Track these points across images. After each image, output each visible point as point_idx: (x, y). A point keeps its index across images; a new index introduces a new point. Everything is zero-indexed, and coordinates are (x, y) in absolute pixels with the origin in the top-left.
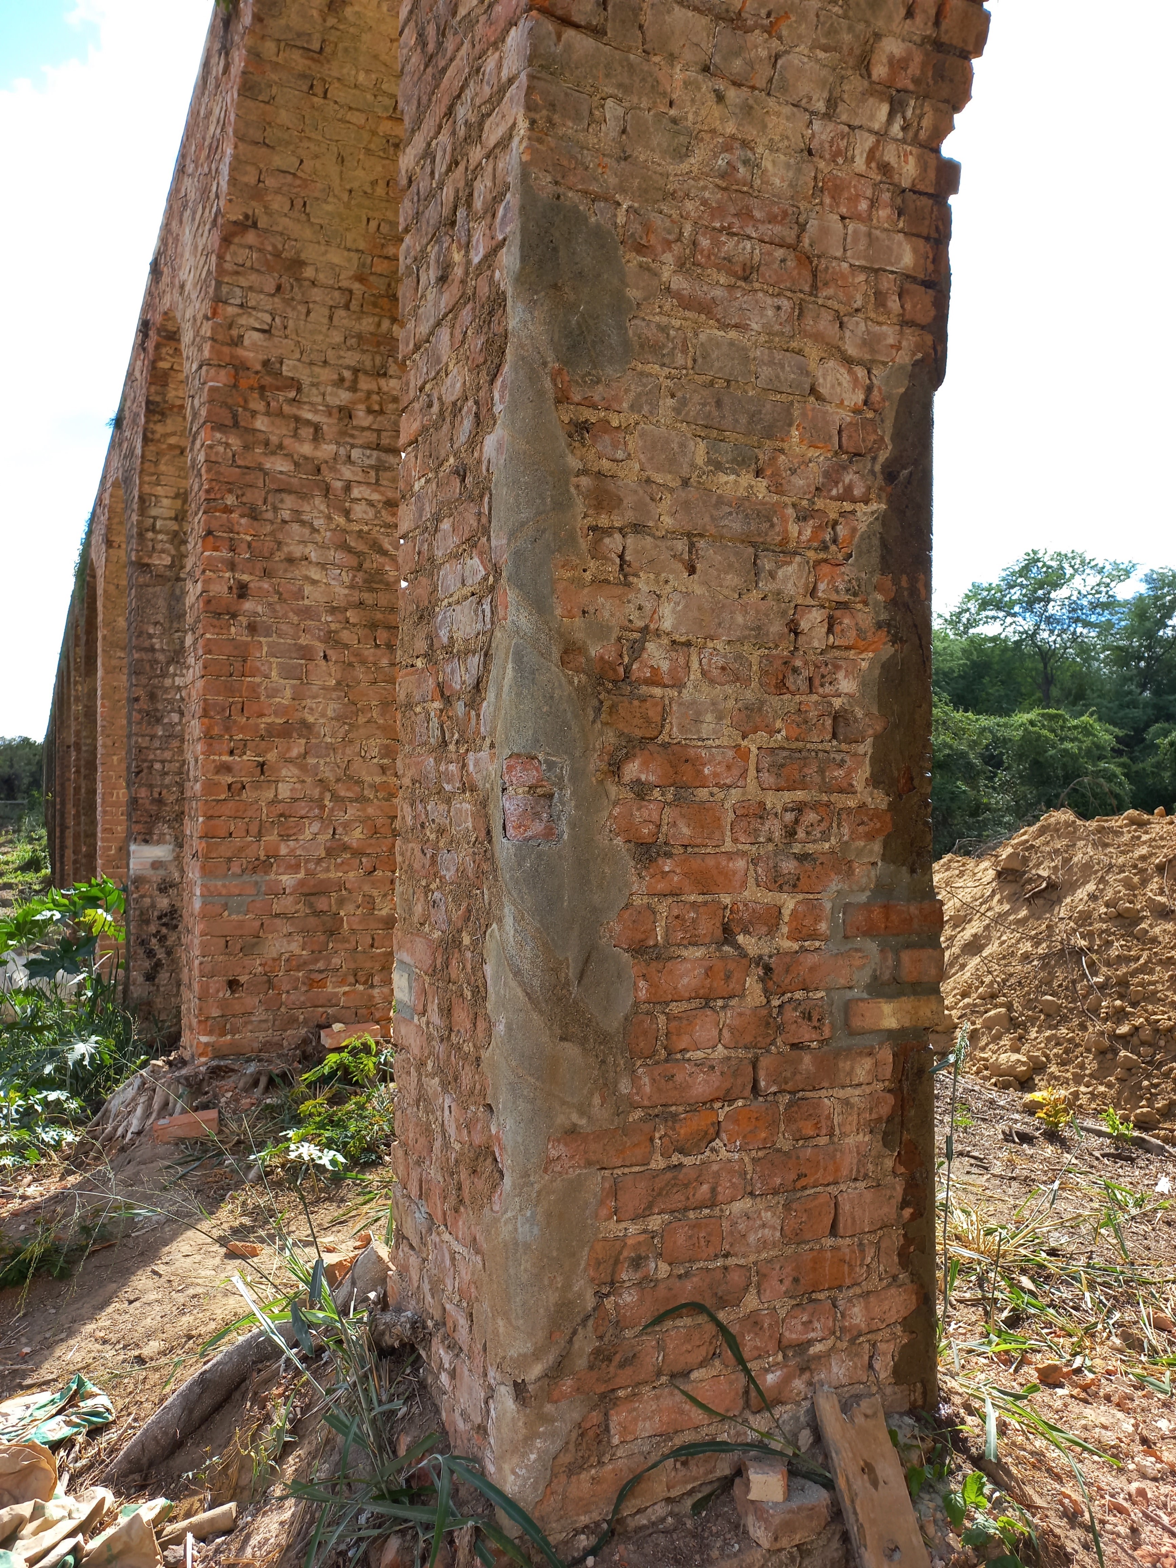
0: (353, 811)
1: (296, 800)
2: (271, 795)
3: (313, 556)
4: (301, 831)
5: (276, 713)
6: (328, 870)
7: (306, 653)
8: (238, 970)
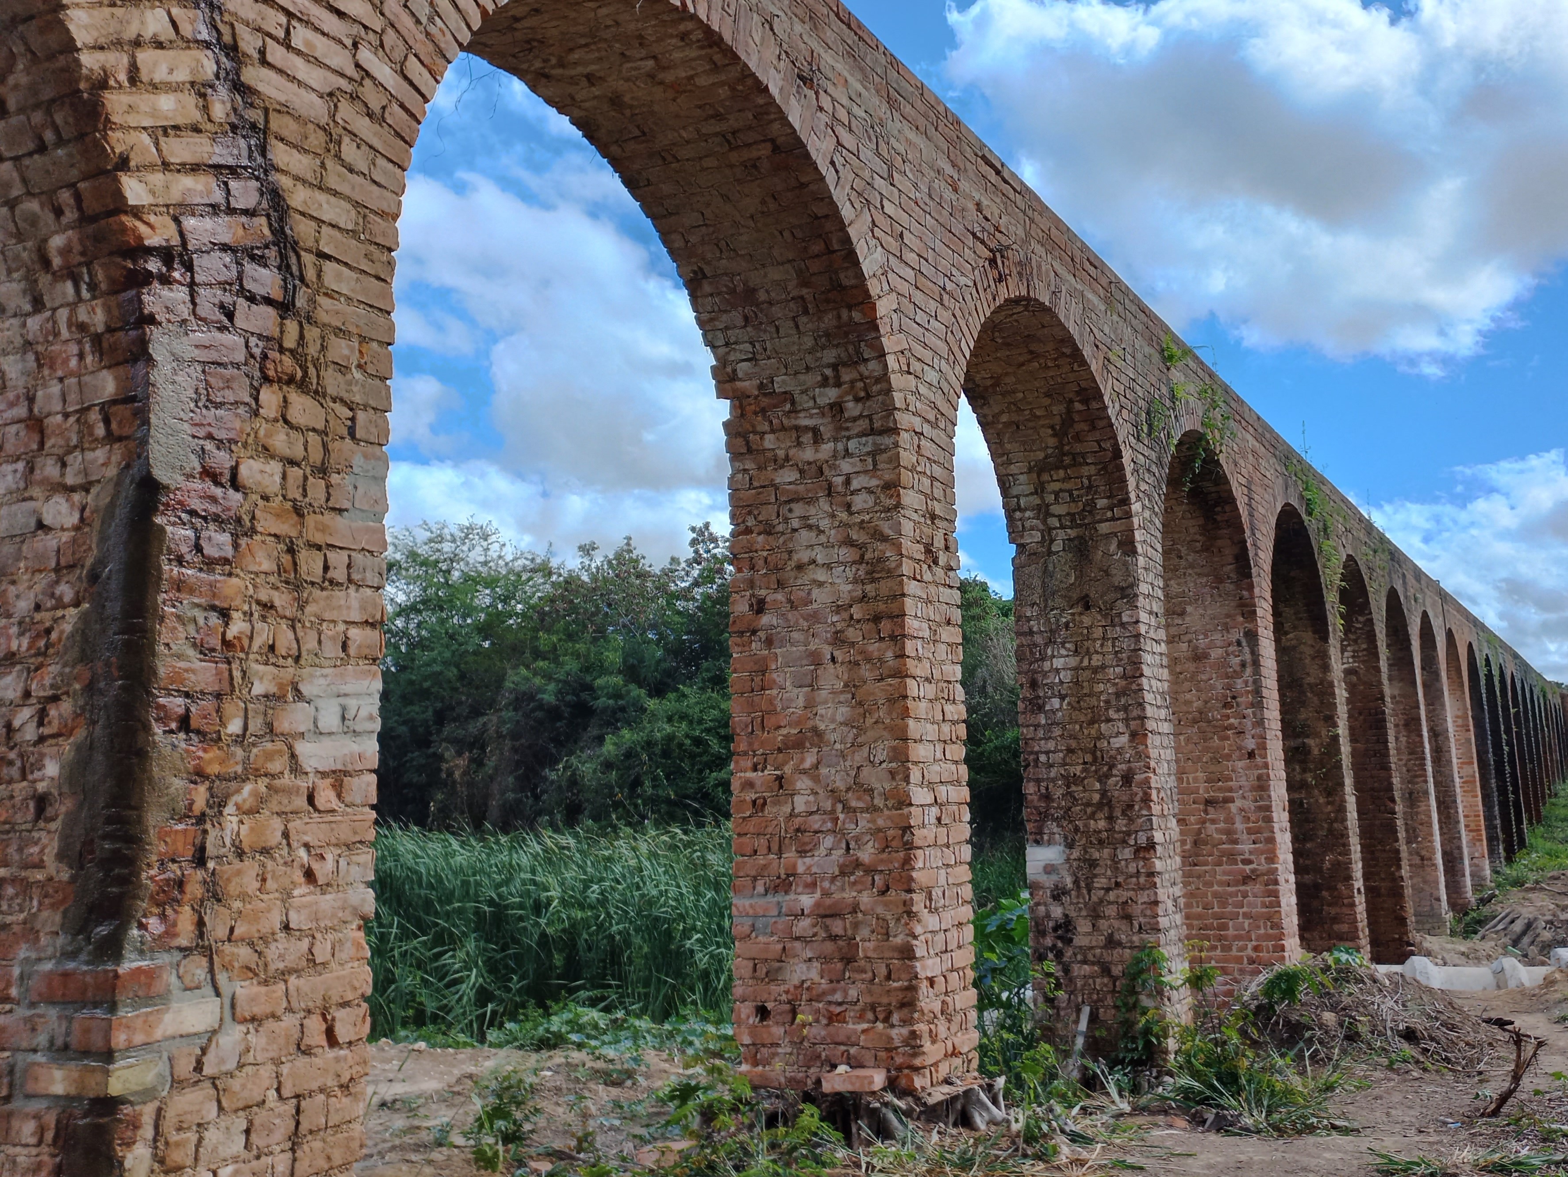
0: (864, 821)
1: (811, 813)
2: (787, 809)
3: (820, 559)
4: (817, 845)
5: (790, 725)
6: (843, 889)
7: (816, 660)
8: (765, 996)
